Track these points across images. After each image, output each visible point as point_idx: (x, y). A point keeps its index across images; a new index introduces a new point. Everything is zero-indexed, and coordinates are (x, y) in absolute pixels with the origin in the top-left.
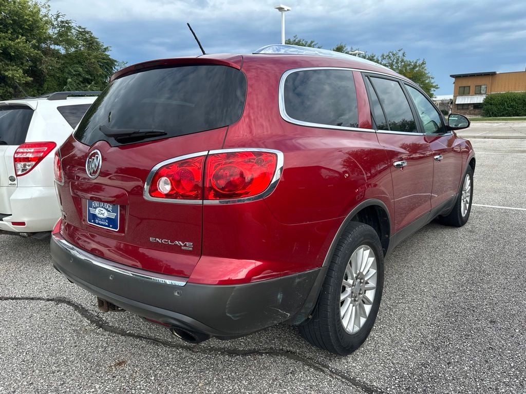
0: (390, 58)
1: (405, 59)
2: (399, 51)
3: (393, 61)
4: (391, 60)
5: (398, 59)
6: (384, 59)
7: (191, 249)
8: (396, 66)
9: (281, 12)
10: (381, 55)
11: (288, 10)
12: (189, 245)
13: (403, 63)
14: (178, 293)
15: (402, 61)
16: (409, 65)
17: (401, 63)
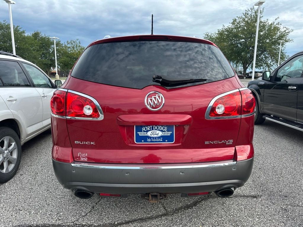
0: (72, 44)
1: (81, 45)
2: (77, 40)
3: (74, 46)
4: (73, 45)
5: (77, 45)
6: (68, 44)
7: (231, 143)
8: (76, 49)
9: (8, 4)
10: (66, 41)
11: (13, 3)
12: (231, 141)
13: (80, 48)
14: (234, 168)
15: (79, 46)
16: (84, 49)
17: (79, 47)
